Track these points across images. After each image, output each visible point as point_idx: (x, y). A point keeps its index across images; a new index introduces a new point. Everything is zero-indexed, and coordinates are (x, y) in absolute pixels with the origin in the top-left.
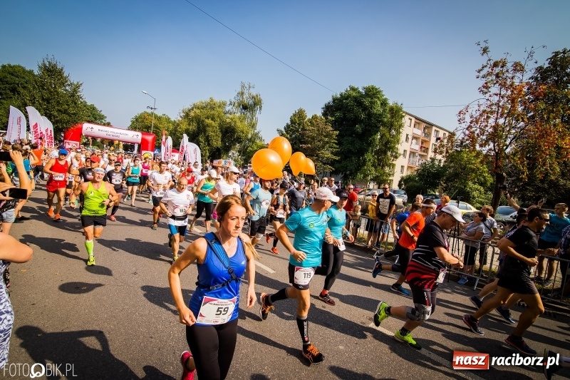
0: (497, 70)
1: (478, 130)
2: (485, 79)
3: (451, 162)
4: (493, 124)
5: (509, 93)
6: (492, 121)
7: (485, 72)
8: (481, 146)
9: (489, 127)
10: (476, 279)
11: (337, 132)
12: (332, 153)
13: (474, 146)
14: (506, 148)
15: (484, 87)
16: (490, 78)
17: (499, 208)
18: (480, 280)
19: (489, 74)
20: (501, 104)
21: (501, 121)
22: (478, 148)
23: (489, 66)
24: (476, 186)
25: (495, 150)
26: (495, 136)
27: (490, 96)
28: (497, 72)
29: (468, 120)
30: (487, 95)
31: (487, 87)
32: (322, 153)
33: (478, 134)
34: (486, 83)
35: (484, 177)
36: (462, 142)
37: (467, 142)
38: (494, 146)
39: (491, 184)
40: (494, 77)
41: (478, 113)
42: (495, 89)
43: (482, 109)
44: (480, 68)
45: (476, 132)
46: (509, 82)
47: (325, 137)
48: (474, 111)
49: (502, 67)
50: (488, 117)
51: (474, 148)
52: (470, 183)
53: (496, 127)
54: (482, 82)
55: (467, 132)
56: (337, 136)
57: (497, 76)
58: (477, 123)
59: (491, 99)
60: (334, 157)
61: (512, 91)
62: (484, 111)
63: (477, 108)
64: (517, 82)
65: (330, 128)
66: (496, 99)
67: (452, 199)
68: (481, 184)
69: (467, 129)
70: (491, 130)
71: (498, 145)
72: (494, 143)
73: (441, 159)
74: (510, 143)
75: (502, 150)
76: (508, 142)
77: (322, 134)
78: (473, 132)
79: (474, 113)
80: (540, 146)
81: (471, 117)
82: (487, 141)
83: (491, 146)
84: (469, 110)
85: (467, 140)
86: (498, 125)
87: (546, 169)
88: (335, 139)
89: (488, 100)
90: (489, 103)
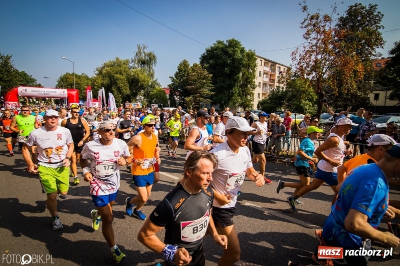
0: (314, 21)
1: (305, 64)
2: (306, 28)
3: (290, 88)
4: (314, 60)
5: (323, 37)
6: (313, 58)
7: (306, 23)
8: (308, 75)
9: (312, 62)
11: (211, 75)
12: (211, 90)
13: (303, 75)
14: (324, 75)
15: (306, 34)
16: (310, 28)
17: (322, 115)
19: (309, 25)
20: (318, 45)
21: (319, 57)
22: (306, 76)
23: (308, 19)
24: (307, 102)
25: (316, 77)
26: (316, 67)
27: (311, 40)
28: (314, 23)
29: (298, 58)
30: (309, 40)
31: (308, 34)
32: (203, 91)
33: (305, 67)
34: (308, 31)
35: (311, 96)
36: (295, 74)
37: (299, 73)
38: (316, 74)
39: (316, 99)
40: (312, 27)
41: (304, 53)
42: (313, 35)
43: (306, 49)
44: (303, 21)
46: (322, 29)
47: (203, 79)
48: (301, 52)
49: (317, 19)
50: (311, 55)
51: (304, 77)
52: (303, 101)
53: (316, 62)
54: (305, 30)
55: (298, 67)
56: (211, 77)
57: (314, 25)
58: (304, 60)
59: (312, 42)
60: (211, 93)
61: (325, 36)
62: (308, 51)
63: (303, 49)
64: (327, 29)
65: (206, 73)
66: (314, 42)
68: (310, 100)
69: (298, 64)
71: (318, 73)
72: (316, 72)
73: (283, 87)
74: (326, 71)
75: (321, 76)
76: (324, 71)
77: (201, 78)
78: (302, 66)
79: (301, 53)
80: (344, 71)
81: (300, 56)
82: (311, 71)
83: (314, 74)
84: (298, 51)
85: (299, 72)
86: (317, 60)
87: (348, 87)
88: (210, 80)
89: (310, 43)
90: (310, 45)
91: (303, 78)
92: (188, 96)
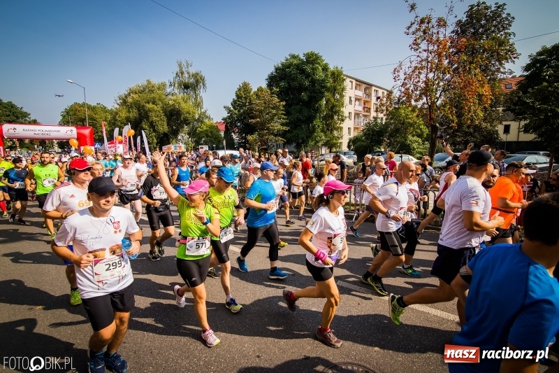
0: (424, 26)
1: (412, 86)
2: (414, 36)
3: (391, 119)
4: (425, 79)
5: (436, 47)
6: (423, 77)
7: (413, 29)
8: (416, 101)
9: (421, 82)
11: (284, 103)
12: (282, 124)
13: (410, 101)
14: (437, 101)
15: (414, 44)
16: (419, 35)
17: (436, 156)
19: (417, 31)
20: (429, 59)
22: (413, 103)
23: (416, 23)
24: (415, 138)
25: (428, 103)
26: (427, 91)
27: (420, 52)
28: (423, 29)
29: (402, 76)
30: (418, 52)
31: (417, 45)
32: (272, 126)
34: (415, 40)
35: (421, 129)
36: (399, 100)
37: (404, 99)
38: (427, 100)
39: (427, 135)
40: (422, 34)
41: (411, 70)
42: (424, 45)
43: (414, 65)
44: (409, 25)
45: (411, 89)
46: (434, 38)
47: (272, 108)
48: (407, 68)
49: (428, 23)
50: (420, 73)
51: (410, 103)
52: (410, 137)
53: (426, 83)
54: (411, 39)
55: (403, 89)
56: (284, 107)
57: (425, 32)
58: (411, 80)
59: (421, 55)
60: (285, 128)
61: (438, 46)
62: (416, 68)
63: (409, 64)
64: (441, 37)
65: (276, 99)
66: (424, 55)
67: (396, 153)
68: (419, 136)
69: (404, 85)
70: (423, 85)
71: (430, 99)
72: (427, 96)
73: (382, 117)
74: (440, 95)
75: (433, 103)
76: (438, 95)
77: (269, 107)
78: (408, 89)
79: (407, 70)
80: (465, 96)
81: (405, 74)
82: (420, 96)
83: (424, 100)
84: (403, 67)
85: (403, 97)
86: (428, 80)
87: (472, 116)
88: (282, 110)
89: (418, 56)
90: (419, 59)
91: (410, 105)
92: (252, 133)
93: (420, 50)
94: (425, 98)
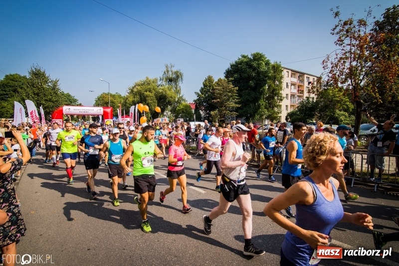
0: (347, 27)
1: (338, 72)
2: (338, 35)
3: (321, 98)
4: (349, 67)
5: (357, 42)
6: (347, 65)
7: (337, 30)
8: (342, 83)
9: (346, 69)
10: (352, 179)
11: (237, 88)
12: (236, 103)
13: (336, 84)
14: (361, 82)
15: (338, 40)
16: (342, 34)
17: (361, 126)
18: (355, 180)
19: (341, 31)
20: (352, 51)
22: (340, 85)
23: (340, 25)
24: (342, 112)
25: (352, 85)
26: (352, 74)
27: (344, 47)
28: (346, 29)
29: (330, 66)
30: (342, 46)
31: (341, 41)
32: (228, 104)
33: (338, 76)
34: (340, 38)
35: (347, 105)
36: (327, 83)
37: (331, 82)
39: (353, 109)
40: (345, 33)
41: (337, 60)
42: (347, 41)
43: (339, 56)
44: (334, 27)
45: (337, 74)
46: (356, 35)
47: (229, 92)
48: (333, 59)
49: (350, 24)
50: (344, 62)
52: (337, 111)
53: (351, 69)
54: (337, 37)
55: (330, 75)
56: (237, 91)
57: (347, 31)
58: (337, 67)
59: (345, 48)
60: (237, 105)
61: (360, 41)
62: (341, 58)
63: (335, 56)
64: (362, 34)
65: (231, 86)
66: (348, 48)
67: (325, 124)
68: (345, 110)
69: (330, 73)
70: (347, 71)
71: (355, 81)
72: (351, 79)
73: (314, 97)
74: (363, 78)
75: (358, 84)
76: (361, 77)
77: (227, 91)
78: (335, 74)
79: (333, 61)
80: (385, 77)
81: (332, 64)
82: (346, 79)
83: (349, 82)
84: (330, 59)
85: (331, 80)
86: (352, 67)
87: (393, 93)
88: (236, 93)
89: (343, 49)
90: (344, 52)
91: (337, 87)
92: (214, 110)
93: (344, 45)
94: (350, 81)
